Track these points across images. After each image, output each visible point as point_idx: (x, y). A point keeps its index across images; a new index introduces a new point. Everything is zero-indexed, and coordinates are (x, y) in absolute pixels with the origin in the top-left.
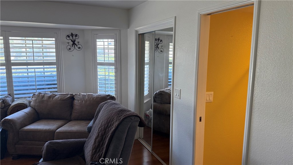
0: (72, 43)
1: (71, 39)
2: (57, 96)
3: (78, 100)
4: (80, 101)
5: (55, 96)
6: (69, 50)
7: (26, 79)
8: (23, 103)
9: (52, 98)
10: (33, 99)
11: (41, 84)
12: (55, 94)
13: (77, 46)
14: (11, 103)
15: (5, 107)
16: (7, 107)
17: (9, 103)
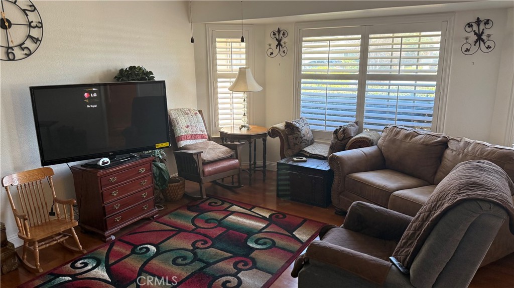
0: (477, 38)
1: (474, 31)
2: (419, 137)
3: (453, 151)
4: (454, 153)
5: (417, 136)
6: (465, 53)
7: (385, 102)
8: (367, 138)
9: (409, 138)
10: (384, 134)
11: (407, 113)
12: (419, 132)
13: (484, 43)
14: (353, 135)
15: (343, 139)
16: (346, 140)
17: (350, 135)
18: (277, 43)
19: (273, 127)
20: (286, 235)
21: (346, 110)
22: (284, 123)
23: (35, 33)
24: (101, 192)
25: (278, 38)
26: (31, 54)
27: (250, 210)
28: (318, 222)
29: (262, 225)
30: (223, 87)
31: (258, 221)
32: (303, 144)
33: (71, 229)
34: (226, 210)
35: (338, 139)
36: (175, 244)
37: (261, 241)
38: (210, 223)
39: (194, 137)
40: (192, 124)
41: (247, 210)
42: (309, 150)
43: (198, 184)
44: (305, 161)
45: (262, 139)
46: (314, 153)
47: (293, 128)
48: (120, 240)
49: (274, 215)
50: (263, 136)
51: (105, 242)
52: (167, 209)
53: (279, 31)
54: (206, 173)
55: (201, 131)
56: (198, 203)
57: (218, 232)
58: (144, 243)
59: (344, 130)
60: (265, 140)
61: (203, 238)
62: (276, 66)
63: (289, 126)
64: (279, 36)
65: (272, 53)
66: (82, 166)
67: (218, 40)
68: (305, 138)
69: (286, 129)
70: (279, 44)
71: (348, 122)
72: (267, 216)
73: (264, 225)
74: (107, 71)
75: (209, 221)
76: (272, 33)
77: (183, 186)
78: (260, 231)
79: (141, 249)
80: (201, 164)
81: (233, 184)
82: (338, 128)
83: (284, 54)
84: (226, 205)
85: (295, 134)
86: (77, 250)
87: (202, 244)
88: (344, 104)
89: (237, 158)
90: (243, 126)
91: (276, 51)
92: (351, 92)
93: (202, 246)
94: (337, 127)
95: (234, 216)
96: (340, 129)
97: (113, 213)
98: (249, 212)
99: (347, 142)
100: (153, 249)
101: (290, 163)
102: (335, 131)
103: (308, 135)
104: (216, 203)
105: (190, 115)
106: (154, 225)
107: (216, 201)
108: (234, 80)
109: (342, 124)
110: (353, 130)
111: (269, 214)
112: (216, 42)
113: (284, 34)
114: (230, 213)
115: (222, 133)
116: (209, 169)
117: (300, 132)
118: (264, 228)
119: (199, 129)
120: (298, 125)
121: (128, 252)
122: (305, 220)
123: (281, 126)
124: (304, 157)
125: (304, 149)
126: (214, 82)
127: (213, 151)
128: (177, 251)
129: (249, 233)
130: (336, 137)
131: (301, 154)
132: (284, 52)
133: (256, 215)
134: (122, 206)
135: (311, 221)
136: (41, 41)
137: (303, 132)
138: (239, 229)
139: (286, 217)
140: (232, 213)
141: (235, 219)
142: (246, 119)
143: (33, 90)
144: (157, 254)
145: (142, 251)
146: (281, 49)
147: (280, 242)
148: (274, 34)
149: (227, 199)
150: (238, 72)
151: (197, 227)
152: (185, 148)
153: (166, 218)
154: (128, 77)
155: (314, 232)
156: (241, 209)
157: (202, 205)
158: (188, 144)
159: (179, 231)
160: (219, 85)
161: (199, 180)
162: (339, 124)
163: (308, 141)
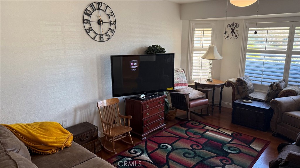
8: (294, 90)
14: (283, 88)
15: (277, 90)
16: (279, 91)
17: (281, 88)
18: (232, 31)
19: (228, 81)
20: (246, 146)
21: (275, 72)
22: (237, 79)
23: (112, 27)
24: (142, 113)
25: (232, 28)
26: (110, 38)
27: (218, 129)
28: (264, 140)
29: (229, 139)
30: (196, 57)
31: (226, 137)
32: (248, 92)
33: (128, 132)
34: (203, 128)
35: (273, 90)
36: (181, 145)
37: (231, 149)
38: (196, 135)
39: (181, 85)
40: (181, 77)
41: (216, 129)
42: (252, 95)
43: (186, 112)
44: (251, 103)
45: (220, 88)
46: (255, 98)
47: (242, 82)
48: (149, 140)
49: (234, 134)
50: (222, 86)
51: (142, 140)
52: (168, 124)
53: (233, 24)
54: (191, 106)
55: (185, 81)
56: (185, 123)
57: (203, 141)
58: (163, 142)
59: (277, 85)
60: (222, 88)
61: (196, 143)
62: (230, 44)
63: (239, 80)
64: (233, 27)
65: (228, 37)
66: (131, 98)
67: (196, 29)
68: (250, 88)
69: (237, 83)
70: (233, 31)
71: (278, 80)
72: (230, 134)
73: (230, 140)
74: (142, 47)
75: (195, 134)
76: (229, 25)
77: (176, 112)
78: (229, 142)
79: (163, 146)
80: (188, 101)
81: (201, 113)
82: (273, 83)
83: (235, 38)
84: (202, 125)
85: (243, 86)
86: (131, 143)
87: (196, 147)
88: (274, 68)
89: (207, 98)
90: (208, 80)
91: (231, 36)
92: (282, 62)
93: (197, 148)
94: (271, 82)
95: (209, 132)
96: (274, 84)
97: (146, 124)
98: (218, 131)
99: (279, 92)
100: (169, 146)
101: (242, 103)
102: (270, 85)
103: (251, 87)
104: (195, 124)
105: (179, 72)
106: (165, 133)
107: (195, 122)
108: (205, 52)
109: (275, 81)
110: (282, 84)
111: (231, 133)
112: (194, 30)
113: (236, 26)
114: (206, 130)
115: (196, 83)
116: (192, 103)
117: (246, 84)
118: (230, 141)
119: (183, 80)
120: (245, 80)
121: (157, 147)
122: (255, 139)
123: (233, 80)
124: (250, 100)
125: (249, 95)
126: (191, 54)
127: (193, 93)
128: (184, 149)
129: (223, 143)
130: (272, 89)
131: (248, 98)
132: (236, 36)
133: (223, 133)
134: (150, 121)
135: (258, 139)
136: (114, 31)
137: (248, 85)
138: (216, 140)
139: (242, 135)
140: (208, 130)
141: (211, 134)
142: (211, 75)
143: (112, 57)
144: (173, 149)
145: (164, 148)
146: (234, 35)
147: (244, 150)
148: (230, 26)
149: (202, 122)
150: (208, 48)
151: (190, 137)
152: (177, 91)
153: (170, 129)
154: (153, 51)
155: (263, 146)
156: (212, 128)
157: (187, 124)
158: (178, 89)
159: (180, 138)
160: (194, 55)
161: (187, 110)
162: (273, 81)
163: (251, 90)
